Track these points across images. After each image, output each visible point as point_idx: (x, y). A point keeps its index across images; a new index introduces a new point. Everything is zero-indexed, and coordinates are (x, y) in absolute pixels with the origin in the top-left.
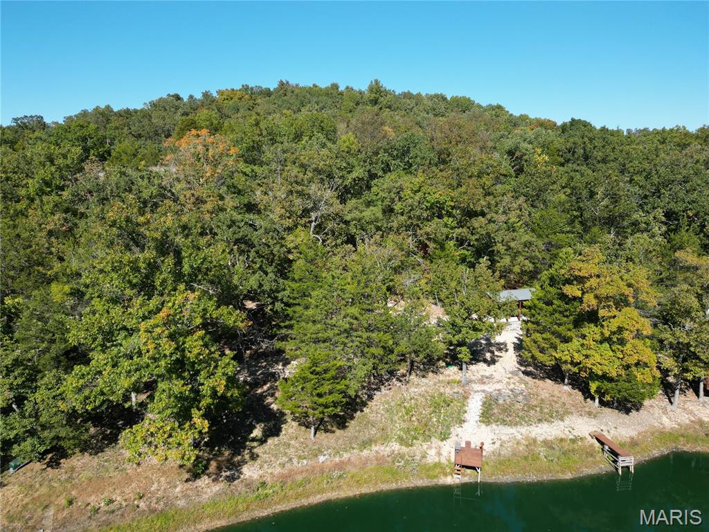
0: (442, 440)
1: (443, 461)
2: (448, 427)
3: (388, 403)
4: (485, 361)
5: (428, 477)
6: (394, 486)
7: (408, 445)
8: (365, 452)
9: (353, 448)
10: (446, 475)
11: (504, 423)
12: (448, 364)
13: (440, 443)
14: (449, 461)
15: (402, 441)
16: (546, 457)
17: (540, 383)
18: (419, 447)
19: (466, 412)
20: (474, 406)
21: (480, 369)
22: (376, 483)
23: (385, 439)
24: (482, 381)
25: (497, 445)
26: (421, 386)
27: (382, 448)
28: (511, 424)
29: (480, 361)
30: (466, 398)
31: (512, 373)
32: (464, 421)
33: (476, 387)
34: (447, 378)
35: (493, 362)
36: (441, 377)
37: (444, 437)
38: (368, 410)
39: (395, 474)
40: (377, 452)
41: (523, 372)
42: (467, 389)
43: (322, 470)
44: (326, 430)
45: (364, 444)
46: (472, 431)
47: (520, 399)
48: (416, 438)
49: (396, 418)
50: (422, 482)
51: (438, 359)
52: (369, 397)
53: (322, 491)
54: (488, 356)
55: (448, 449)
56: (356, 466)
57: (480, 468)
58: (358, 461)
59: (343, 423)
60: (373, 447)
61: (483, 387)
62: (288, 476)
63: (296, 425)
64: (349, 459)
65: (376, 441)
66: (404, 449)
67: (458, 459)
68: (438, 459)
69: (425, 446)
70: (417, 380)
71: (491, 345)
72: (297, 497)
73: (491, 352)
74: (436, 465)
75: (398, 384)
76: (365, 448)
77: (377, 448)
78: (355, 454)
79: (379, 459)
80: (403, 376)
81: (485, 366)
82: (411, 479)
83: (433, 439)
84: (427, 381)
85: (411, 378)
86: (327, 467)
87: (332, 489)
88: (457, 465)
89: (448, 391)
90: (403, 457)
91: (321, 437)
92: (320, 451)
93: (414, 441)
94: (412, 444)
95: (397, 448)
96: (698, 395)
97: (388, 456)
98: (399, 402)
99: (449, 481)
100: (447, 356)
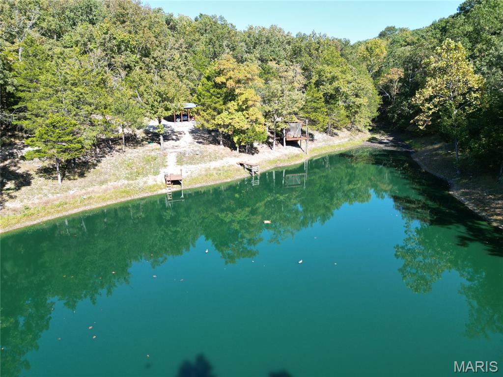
0: (155, 175)
1: (159, 183)
2: (158, 168)
3: (112, 163)
4: (173, 139)
5: (151, 191)
6: (129, 198)
7: (133, 180)
8: (104, 186)
9: (95, 186)
10: (161, 189)
11: (191, 163)
12: (149, 143)
13: (154, 177)
14: (162, 183)
15: (128, 179)
16: (216, 174)
17: (208, 146)
18: (141, 181)
19: (167, 162)
20: (172, 159)
21: (171, 143)
22: (116, 199)
23: (118, 179)
24: (173, 147)
25: (189, 173)
26: (132, 153)
27: (115, 183)
28: (195, 164)
29: (170, 140)
30: (165, 155)
31: (190, 143)
32: (167, 166)
33: (170, 150)
34: (151, 148)
35: (178, 139)
36: (147, 148)
37: (156, 173)
38: (99, 168)
39: (127, 193)
40: (112, 185)
41: (197, 142)
42: (165, 152)
43: (74, 197)
44: (70, 179)
45: (102, 183)
46: (173, 170)
47: (198, 153)
48: (138, 176)
49: (121, 169)
50: (147, 194)
51: (142, 141)
52: (97, 161)
53: (78, 207)
54: (174, 137)
55: (160, 179)
56: (99, 193)
57: (182, 182)
58: (100, 191)
59: (82, 175)
60: (109, 183)
61: (175, 150)
62: (47, 203)
63: (43, 179)
64: (93, 191)
65: (110, 181)
66: (131, 182)
67: (168, 179)
68: (155, 183)
69: (145, 179)
70: (130, 150)
71: (175, 132)
72: (58, 212)
73: (175, 135)
74: (154, 186)
75: (118, 153)
76: (103, 184)
77: (112, 183)
78: (96, 188)
79: (115, 188)
80: (120, 149)
81: (174, 141)
82: (140, 193)
83: (149, 175)
84: (138, 150)
85: (126, 150)
86: (77, 196)
87: (85, 205)
88: (168, 181)
89: (153, 154)
90: (131, 185)
91: (66, 182)
92: (69, 189)
93: (137, 178)
94: (136, 179)
95: (126, 182)
96: (283, 145)
97: (121, 186)
98: (121, 162)
99: (164, 191)
100: (147, 139)
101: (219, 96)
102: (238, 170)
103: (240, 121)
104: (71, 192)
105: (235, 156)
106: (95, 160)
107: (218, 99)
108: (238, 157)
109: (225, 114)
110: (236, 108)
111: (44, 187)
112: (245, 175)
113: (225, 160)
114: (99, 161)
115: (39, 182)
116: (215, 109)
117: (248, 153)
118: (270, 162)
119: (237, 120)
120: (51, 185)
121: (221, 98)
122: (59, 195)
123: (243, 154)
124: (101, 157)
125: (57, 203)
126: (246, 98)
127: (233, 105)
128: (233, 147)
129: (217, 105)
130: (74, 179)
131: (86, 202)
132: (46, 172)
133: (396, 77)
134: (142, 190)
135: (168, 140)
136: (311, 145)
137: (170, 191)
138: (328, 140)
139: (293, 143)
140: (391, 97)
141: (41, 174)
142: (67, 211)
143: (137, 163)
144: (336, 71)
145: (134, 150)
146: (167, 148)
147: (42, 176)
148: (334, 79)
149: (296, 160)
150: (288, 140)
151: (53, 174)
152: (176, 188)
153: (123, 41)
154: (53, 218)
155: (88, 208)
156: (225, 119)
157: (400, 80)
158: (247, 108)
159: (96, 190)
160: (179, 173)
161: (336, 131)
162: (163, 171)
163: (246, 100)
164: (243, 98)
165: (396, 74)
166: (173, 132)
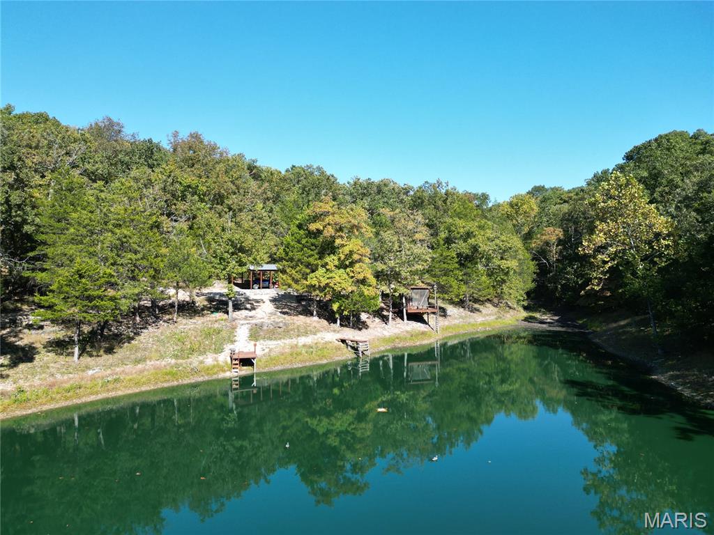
0: (216, 353)
1: (221, 363)
2: (222, 344)
3: (157, 336)
4: (246, 309)
5: (208, 374)
6: (175, 383)
7: (183, 359)
8: (140, 366)
9: (126, 365)
10: (224, 371)
11: (270, 339)
12: (212, 312)
13: (214, 355)
14: (226, 363)
15: (176, 357)
16: (306, 352)
17: (295, 318)
18: (195, 361)
19: (235, 336)
20: (242, 333)
21: (244, 313)
22: (156, 383)
23: (162, 357)
24: (246, 318)
25: (267, 350)
26: (186, 325)
27: (158, 362)
28: (275, 339)
29: (242, 309)
30: (234, 328)
31: (271, 313)
32: (235, 341)
33: (242, 322)
34: (214, 319)
35: (253, 308)
36: (208, 319)
37: (219, 350)
38: (136, 342)
39: (173, 375)
40: (152, 365)
41: (281, 312)
42: (234, 323)
43: (93, 378)
44: (91, 356)
45: (138, 361)
46: (243, 346)
47: (281, 325)
48: (191, 354)
49: (168, 345)
50: (202, 378)
51: (203, 310)
52: (135, 334)
53: (97, 393)
54: (248, 306)
55: (224, 357)
56: (132, 375)
57: (255, 362)
58: (134, 371)
59: (110, 351)
60: (148, 362)
61: (248, 322)
62: (52, 386)
63: (52, 355)
64: (123, 371)
65: (150, 359)
66: (180, 361)
67: (235, 357)
68: (216, 363)
69: (201, 358)
70: (184, 321)
71: (250, 300)
72: (67, 399)
73: (250, 304)
74: (214, 366)
75: (166, 324)
76: (139, 363)
77: (152, 363)
78: (129, 368)
79: (157, 368)
80: (170, 320)
81: (247, 311)
82: (191, 377)
83: (207, 353)
84: (195, 321)
85: (179, 320)
86: (99, 377)
87: (108, 391)
88: (236, 360)
89: (216, 326)
90: (181, 365)
91: (86, 360)
92: (88, 368)
93: (190, 356)
94: (188, 357)
95: (173, 361)
96: (403, 319)
97: (165, 366)
98: (169, 335)
99: (228, 374)
100: (210, 308)
101: (313, 247)
102: (338, 349)
103: (342, 281)
104: (90, 372)
105: (334, 331)
106: (131, 332)
107: (312, 252)
108: (338, 332)
109: (321, 271)
110: (337, 263)
111: (52, 365)
112: (348, 355)
113: (319, 335)
114: (137, 334)
115: (45, 359)
116: (308, 265)
117: (353, 328)
118: (385, 340)
119: (338, 279)
120: (63, 363)
121: (316, 251)
122: (71, 376)
123: (345, 329)
124: (141, 328)
125: (67, 386)
126: (350, 251)
127: (332, 260)
128: (331, 318)
129: (311, 260)
130: (98, 356)
131: (110, 386)
132: (59, 346)
133: (553, 239)
134: (195, 371)
135: (240, 309)
136: (443, 322)
137: (236, 374)
138: (466, 317)
139: (417, 317)
140: (549, 263)
141: (50, 349)
142: (79, 398)
143: (193, 338)
144: (472, 226)
145: (191, 320)
146: (236, 319)
147: (52, 350)
148: (469, 235)
149: (423, 339)
150: (409, 311)
151: (68, 349)
152: (246, 371)
153: (189, 186)
154: (57, 406)
155: (112, 394)
156: (321, 278)
157: (560, 242)
158: (352, 264)
159: (127, 371)
160: (253, 350)
161: (476, 306)
162: (228, 348)
163: (351, 252)
164: (346, 250)
165: (553, 234)
166: (247, 299)
